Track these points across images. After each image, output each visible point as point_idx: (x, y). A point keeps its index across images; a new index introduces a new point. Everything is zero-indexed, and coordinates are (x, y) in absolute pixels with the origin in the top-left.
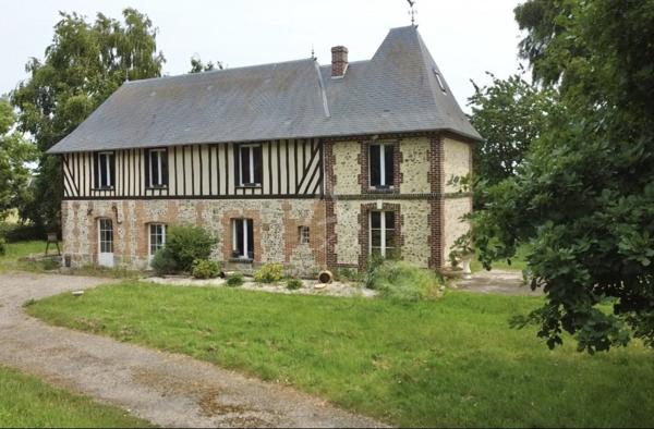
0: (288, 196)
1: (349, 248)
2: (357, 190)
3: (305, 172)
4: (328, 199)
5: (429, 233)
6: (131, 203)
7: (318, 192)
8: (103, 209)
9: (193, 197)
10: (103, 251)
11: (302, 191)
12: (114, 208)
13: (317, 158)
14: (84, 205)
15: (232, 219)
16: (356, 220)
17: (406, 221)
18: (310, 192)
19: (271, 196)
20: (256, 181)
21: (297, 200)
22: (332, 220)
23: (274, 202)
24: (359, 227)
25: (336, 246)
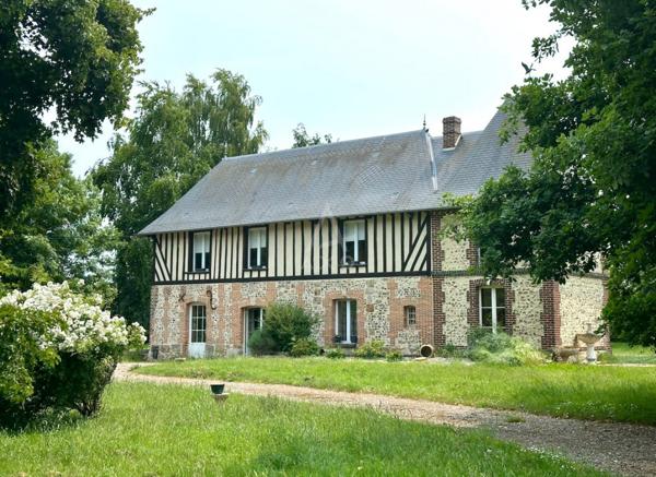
0: (394, 274)
1: (456, 329)
2: (465, 265)
3: (412, 248)
4: (440, 276)
5: (541, 309)
6: (228, 286)
7: (425, 269)
8: (196, 293)
9: (294, 278)
10: (194, 341)
11: (408, 269)
12: (209, 292)
13: (424, 233)
14: (176, 290)
15: (334, 301)
16: (464, 297)
17: (517, 297)
18: (417, 269)
19: (376, 274)
20: (360, 260)
21: (403, 278)
22: (439, 297)
23: (379, 280)
24: (468, 306)
25: (445, 327)
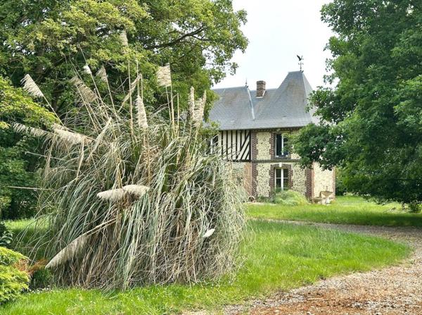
0: (232, 161)
1: (264, 188)
2: (269, 157)
3: (241, 148)
4: (256, 162)
5: (305, 179)
7: (248, 158)
11: (239, 158)
13: (248, 141)
16: (268, 173)
17: (294, 173)
18: (244, 158)
21: (237, 163)
22: (255, 173)
24: (270, 177)
25: (257, 188)
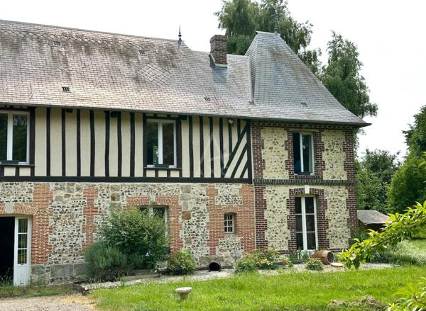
0: (213, 180)
2: (285, 176)
3: (232, 155)
4: (262, 184)
7: (246, 176)
9: (80, 178)
11: (228, 175)
13: (244, 141)
16: (284, 204)
18: (238, 175)
19: (192, 179)
21: (224, 185)
22: (261, 205)
23: (196, 187)
24: (288, 213)
25: (266, 234)
